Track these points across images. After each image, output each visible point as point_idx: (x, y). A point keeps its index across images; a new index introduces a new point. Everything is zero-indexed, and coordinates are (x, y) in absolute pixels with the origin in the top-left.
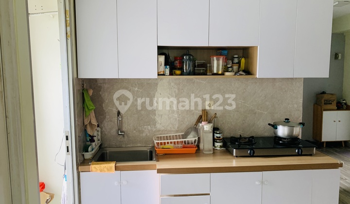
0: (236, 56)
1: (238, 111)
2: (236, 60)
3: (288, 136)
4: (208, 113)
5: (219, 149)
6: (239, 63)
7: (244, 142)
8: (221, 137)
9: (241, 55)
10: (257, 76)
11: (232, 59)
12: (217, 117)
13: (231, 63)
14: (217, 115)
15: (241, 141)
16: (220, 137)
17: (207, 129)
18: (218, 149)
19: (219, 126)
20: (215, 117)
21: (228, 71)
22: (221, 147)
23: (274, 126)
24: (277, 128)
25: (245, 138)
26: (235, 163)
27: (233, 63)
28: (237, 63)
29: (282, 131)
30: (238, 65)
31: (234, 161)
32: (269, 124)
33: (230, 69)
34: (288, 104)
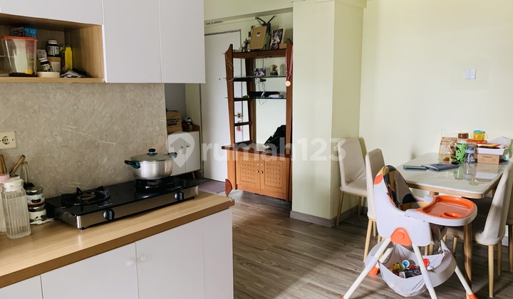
0: (54, 42)
1: (66, 146)
2: (54, 51)
3: (159, 175)
4: (5, 156)
5: (41, 222)
6: (61, 56)
7: (89, 201)
8: (43, 200)
9: (63, 41)
10: (106, 80)
11: (47, 47)
12: (27, 163)
13: (46, 55)
14: (26, 160)
15: (83, 199)
16: (39, 200)
17: (13, 190)
18: (39, 222)
19: (32, 179)
20: (22, 163)
21: (42, 70)
22: (43, 218)
23: (134, 164)
24: (139, 167)
25: (89, 192)
26: (81, 241)
27: (48, 56)
28: (56, 56)
29: (148, 170)
30: (59, 59)
31: (79, 238)
32: (126, 162)
33: (47, 67)
34: (147, 127)
